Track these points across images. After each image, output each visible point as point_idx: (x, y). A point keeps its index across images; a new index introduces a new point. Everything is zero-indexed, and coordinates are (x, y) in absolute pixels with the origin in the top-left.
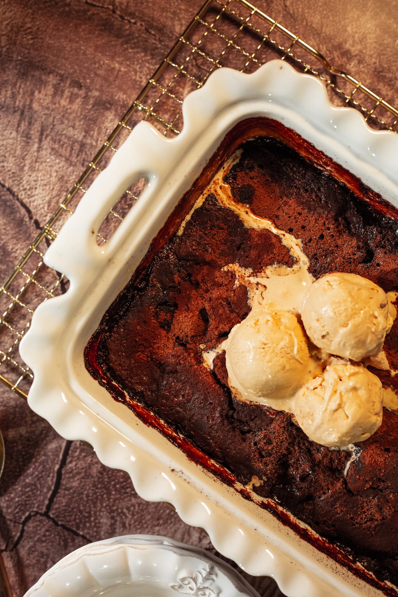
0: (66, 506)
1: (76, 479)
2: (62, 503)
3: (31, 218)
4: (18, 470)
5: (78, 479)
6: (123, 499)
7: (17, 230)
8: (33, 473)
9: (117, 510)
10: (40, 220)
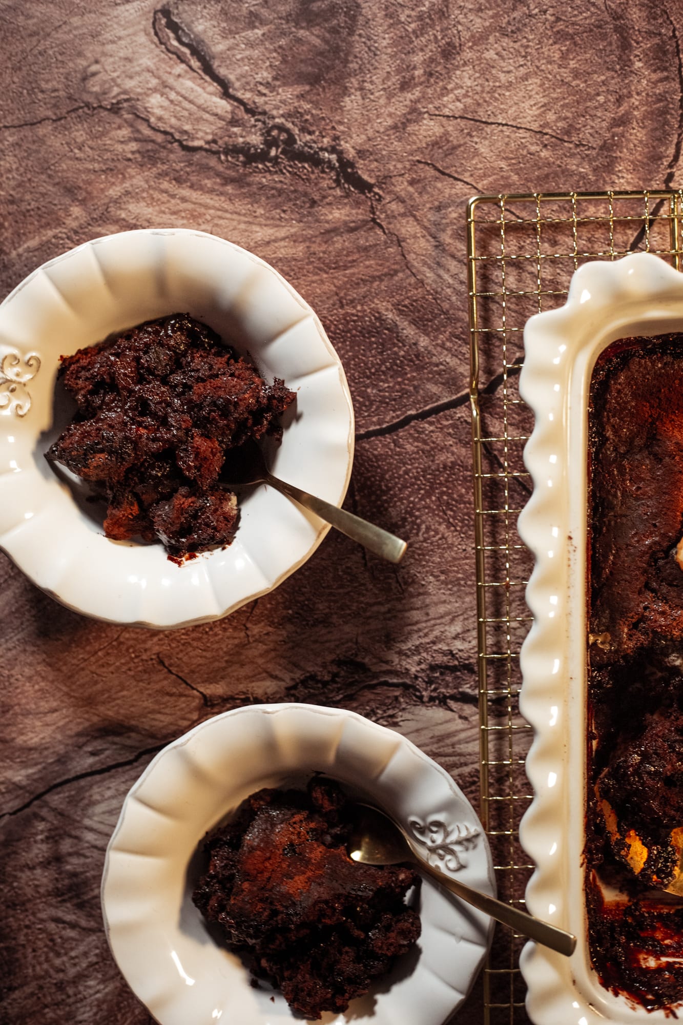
0: (375, 456)
1: (416, 444)
2: (376, 449)
3: (670, 166)
4: (373, 370)
5: (417, 447)
6: (434, 515)
7: (645, 160)
8: (383, 390)
9: (417, 517)
10: (676, 178)
